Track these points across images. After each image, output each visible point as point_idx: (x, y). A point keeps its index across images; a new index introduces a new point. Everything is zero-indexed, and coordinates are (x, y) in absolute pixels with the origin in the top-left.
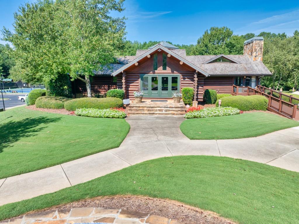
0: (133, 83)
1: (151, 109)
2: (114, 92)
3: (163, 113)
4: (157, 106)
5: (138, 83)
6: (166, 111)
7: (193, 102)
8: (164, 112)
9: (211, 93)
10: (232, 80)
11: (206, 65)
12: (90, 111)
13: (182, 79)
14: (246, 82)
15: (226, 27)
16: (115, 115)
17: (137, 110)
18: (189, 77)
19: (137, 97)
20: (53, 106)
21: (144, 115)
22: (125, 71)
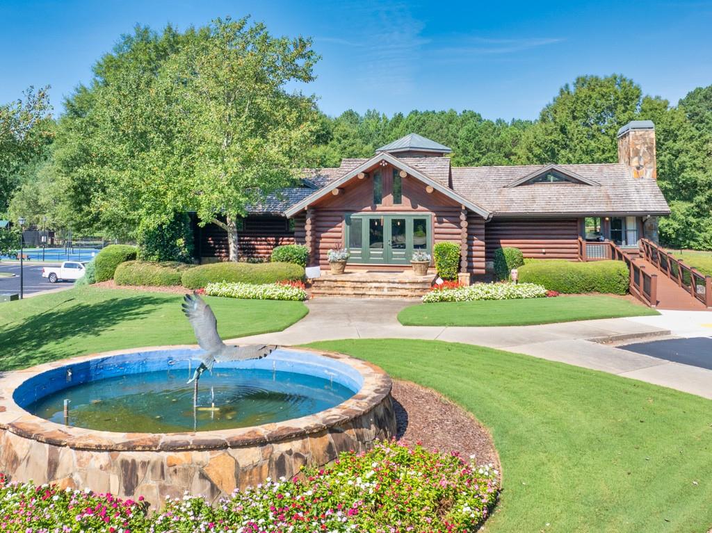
0: (326, 232)
1: (360, 286)
2: (287, 250)
3: (383, 293)
4: (372, 280)
5: (340, 232)
6: (391, 289)
7: (459, 274)
8: (386, 292)
9: (507, 254)
10: (576, 226)
11: (513, 190)
12: (235, 288)
13: (437, 224)
14: (612, 232)
15: (621, 76)
16: (283, 294)
17: (331, 288)
18: (452, 219)
19: (334, 262)
20: (157, 279)
21: (344, 298)
22: (310, 207)
